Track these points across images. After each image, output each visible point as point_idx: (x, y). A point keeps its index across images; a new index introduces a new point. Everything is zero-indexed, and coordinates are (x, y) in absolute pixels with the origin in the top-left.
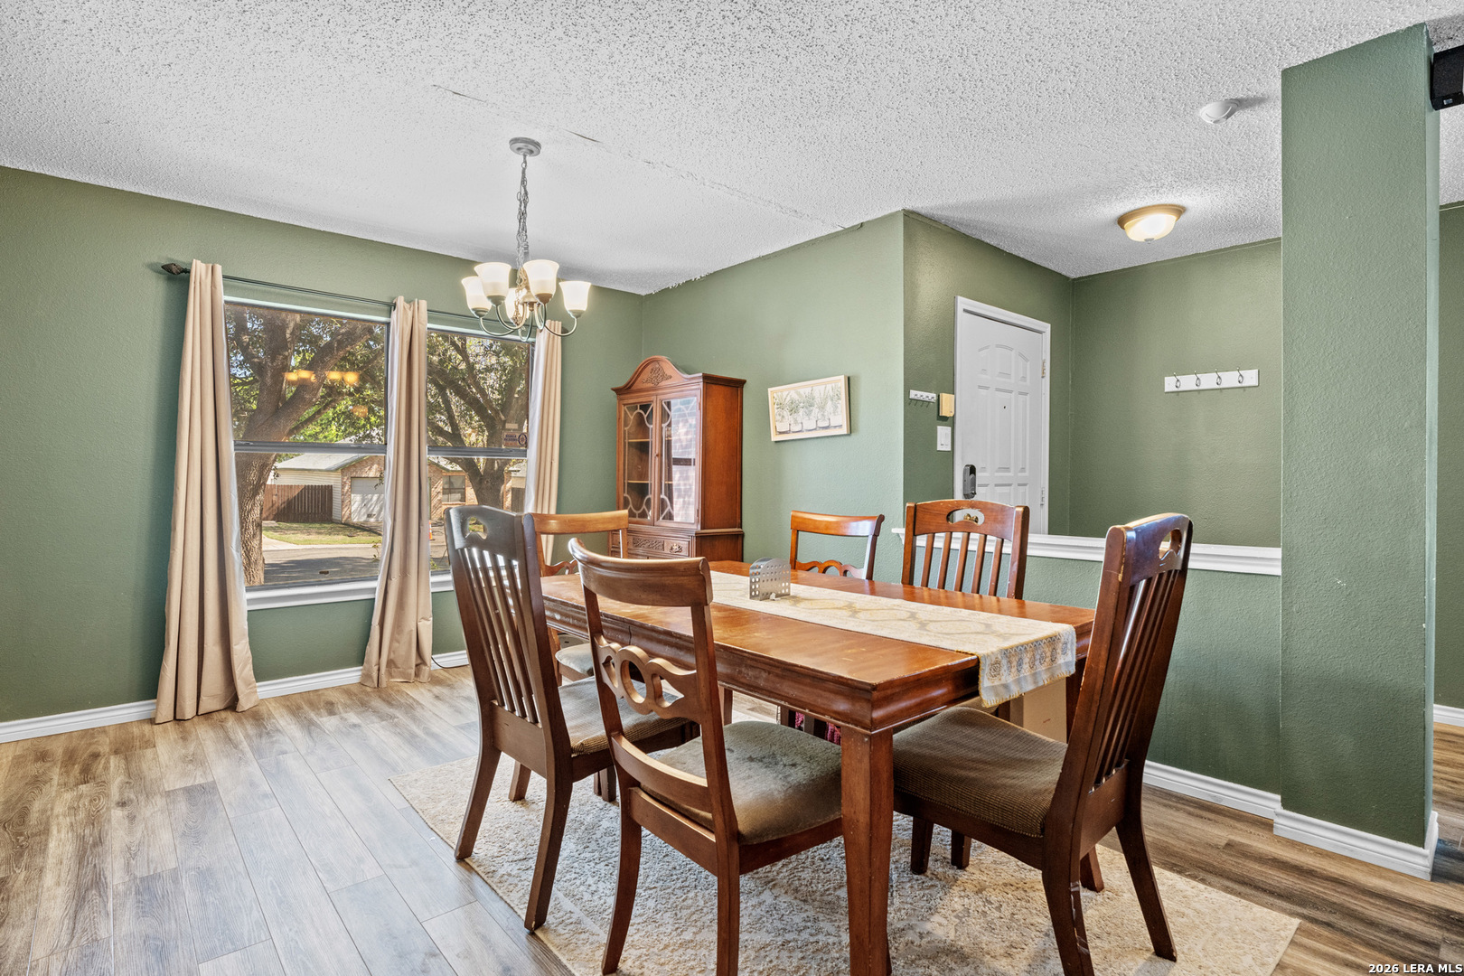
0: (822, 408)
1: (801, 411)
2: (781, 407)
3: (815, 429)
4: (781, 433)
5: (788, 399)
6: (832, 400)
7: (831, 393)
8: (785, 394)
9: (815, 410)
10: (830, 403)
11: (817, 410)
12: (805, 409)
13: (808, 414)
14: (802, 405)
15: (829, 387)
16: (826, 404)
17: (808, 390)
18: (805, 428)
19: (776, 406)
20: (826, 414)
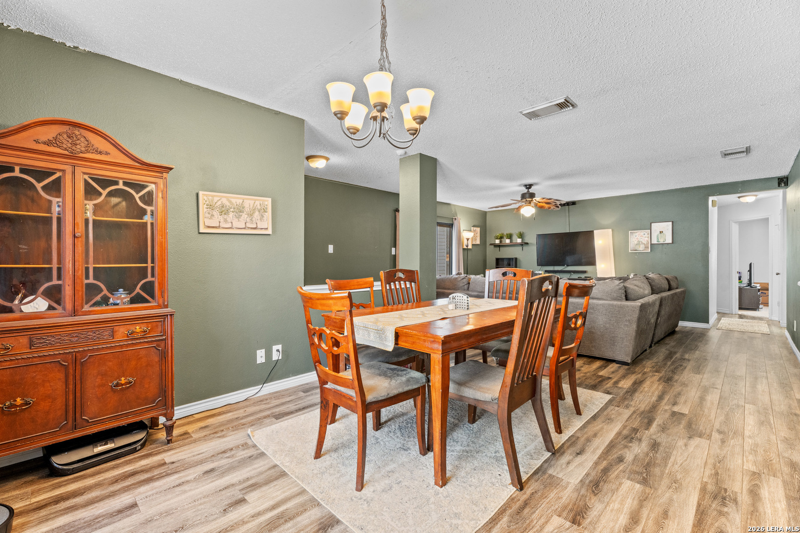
0: (251, 215)
1: (231, 215)
2: (211, 207)
3: (244, 228)
4: (209, 227)
5: (219, 203)
6: (259, 211)
7: (259, 207)
8: (216, 199)
9: (244, 216)
10: (257, 213)
11: (247, 216)
12: (235, 213)
13: (239, 217)
14: (232, 210)
15: (258, 203)
16: (254, 213)
17: (239, 201)
18: (234, 226)
19: (205, 206)
20: (254, 219)
